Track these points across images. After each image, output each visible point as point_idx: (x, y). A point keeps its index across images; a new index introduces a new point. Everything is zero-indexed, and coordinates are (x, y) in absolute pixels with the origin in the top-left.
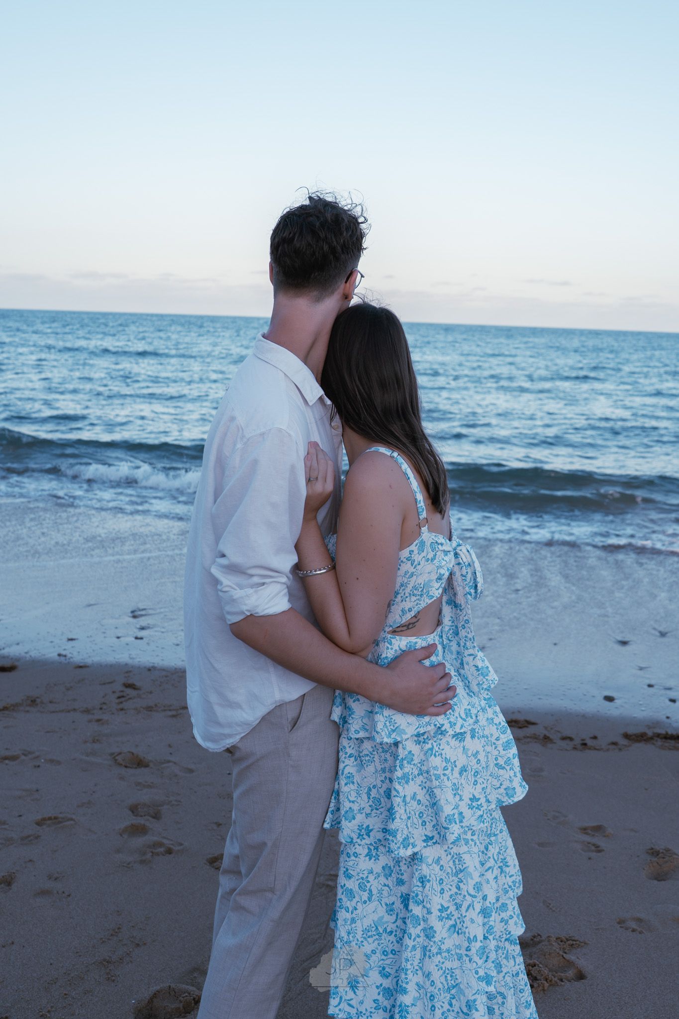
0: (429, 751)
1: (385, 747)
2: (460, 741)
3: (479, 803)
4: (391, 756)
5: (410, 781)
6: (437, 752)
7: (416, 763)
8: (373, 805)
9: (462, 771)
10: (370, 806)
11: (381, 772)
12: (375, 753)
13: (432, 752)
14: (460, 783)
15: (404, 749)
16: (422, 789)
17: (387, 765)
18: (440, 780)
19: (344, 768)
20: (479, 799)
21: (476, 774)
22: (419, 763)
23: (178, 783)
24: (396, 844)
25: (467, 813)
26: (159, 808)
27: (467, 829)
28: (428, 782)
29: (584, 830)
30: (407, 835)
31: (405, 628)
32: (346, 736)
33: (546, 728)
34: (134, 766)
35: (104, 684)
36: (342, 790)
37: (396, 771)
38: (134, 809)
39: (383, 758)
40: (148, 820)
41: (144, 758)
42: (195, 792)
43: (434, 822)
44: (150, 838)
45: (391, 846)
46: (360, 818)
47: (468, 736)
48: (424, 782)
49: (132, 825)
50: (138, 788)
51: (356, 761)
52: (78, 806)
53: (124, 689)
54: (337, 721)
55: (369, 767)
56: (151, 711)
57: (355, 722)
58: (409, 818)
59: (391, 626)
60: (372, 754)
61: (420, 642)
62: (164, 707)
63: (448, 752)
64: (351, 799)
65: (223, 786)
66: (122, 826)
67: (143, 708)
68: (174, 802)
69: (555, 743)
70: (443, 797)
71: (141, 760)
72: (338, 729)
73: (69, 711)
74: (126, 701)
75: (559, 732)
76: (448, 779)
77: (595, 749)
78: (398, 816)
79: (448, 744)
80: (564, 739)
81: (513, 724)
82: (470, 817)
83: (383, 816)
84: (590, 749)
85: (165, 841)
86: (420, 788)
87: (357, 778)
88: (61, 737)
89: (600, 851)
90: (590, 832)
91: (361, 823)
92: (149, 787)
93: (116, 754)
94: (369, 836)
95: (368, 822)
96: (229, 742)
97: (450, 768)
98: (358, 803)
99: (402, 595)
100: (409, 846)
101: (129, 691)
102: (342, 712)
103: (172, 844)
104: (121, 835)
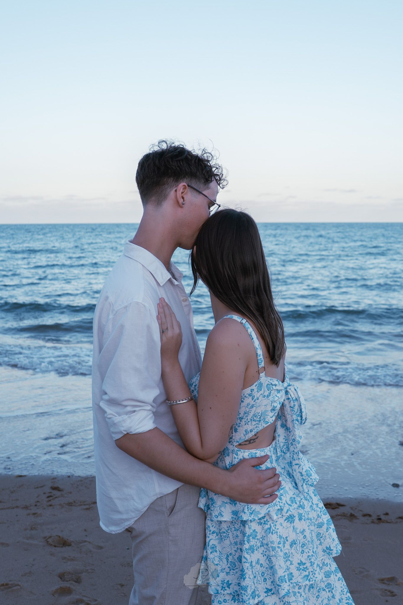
0: (268, 530)
1: (236, 527)
2: (291, 523)
3: (305, 566)
4: (241, 533)
5: (255, 551)
6: (274, 530)
7: (259, 538)
8: (231, 567)
9: (292, 544)
10: (228, 567)
11: (234, 545)
12: (230, 531)
13: (270, 530)
14: (290, 553)
15: (250, 528)
16: (263, 556)
17: (238, 540)
18: (275, 551)
19: (209, 541)
20: (305, 564)
21: (303, 546)
22: (261, 538)
23: (92, 556)
24: (247, 596)
25: (296, 573)
26: (79, 575)
27: (295, 585)
28: (267, 551)
29: (382, 581)
30: (254, 590)
31: (248, 443)
32: (209, 519)
33: (352, 508)
34: (61, 546)
35: (37, 488)
36: (209, 557)
37: (245, 544)
38: (62, 576)
39: (235, 534)
40: (72, 584)
41: (68, 539)
42: (105, 563)
43: (272, 580)
44: (74, 597)
45: (244, 598)
46: (222, 575)
47: (297, 519)
48: (265, 551)
49: (61, 588)
50: (65, 561)
51: (217, 536)
52: (22, 576)
53: (51, 491)
54: (203, 508)
55: (226, 541)
56: (71, 506)
57: (215, 509)
58: (255, 577)
59: (237, 442)
60: (227, 532)
61: (259, 453)
62: (80, 502)
63: (281, 531)
64: (216, 563)
65: (124, 557)
66: (54, 589)
67: (66, 504)
68: (89, 571)
69: (358, 519)
70: (277, 563)
71: (65, 541)
72: (205, 514)
73: (13, 508)
74: (53, 499)
75: (361, 511)
76: (281, 550)
77: (387, 522)
78: (247, 576)
79: (281, 525)
80: (365, 515)
81: (328, 506)
82: (298, 577)
83: (238, 574)
84: (383, 522)
85: (85, 599)
86: (262, 555)
87: (218, 548)
88: (8, 527)
89: (394, 596)
90: (385, 582)
91: (223, 579)
92: (72, 560)
93: (48, 537)
94: (229, 588)
95: (228, 578)
96: (127, 525)
97: (282, 543)
98: (220, 565)
99: (246, 420)
100: (255, 597)
101: (55, 492)
102: (207, 501)
103: (90, 601)
104: (53, 595)
